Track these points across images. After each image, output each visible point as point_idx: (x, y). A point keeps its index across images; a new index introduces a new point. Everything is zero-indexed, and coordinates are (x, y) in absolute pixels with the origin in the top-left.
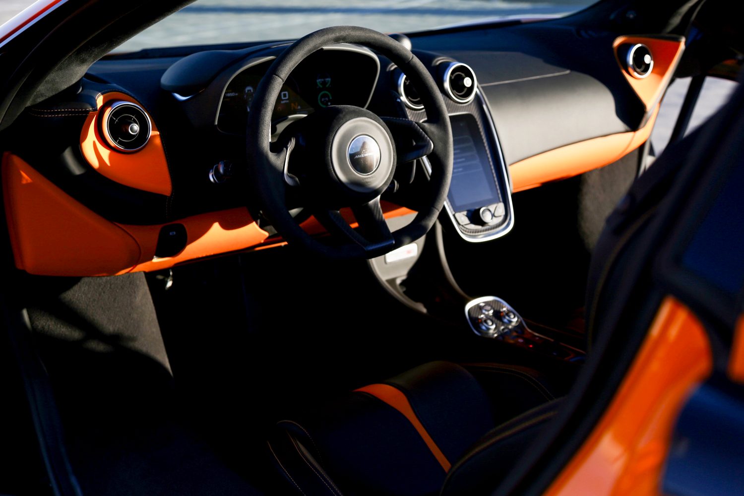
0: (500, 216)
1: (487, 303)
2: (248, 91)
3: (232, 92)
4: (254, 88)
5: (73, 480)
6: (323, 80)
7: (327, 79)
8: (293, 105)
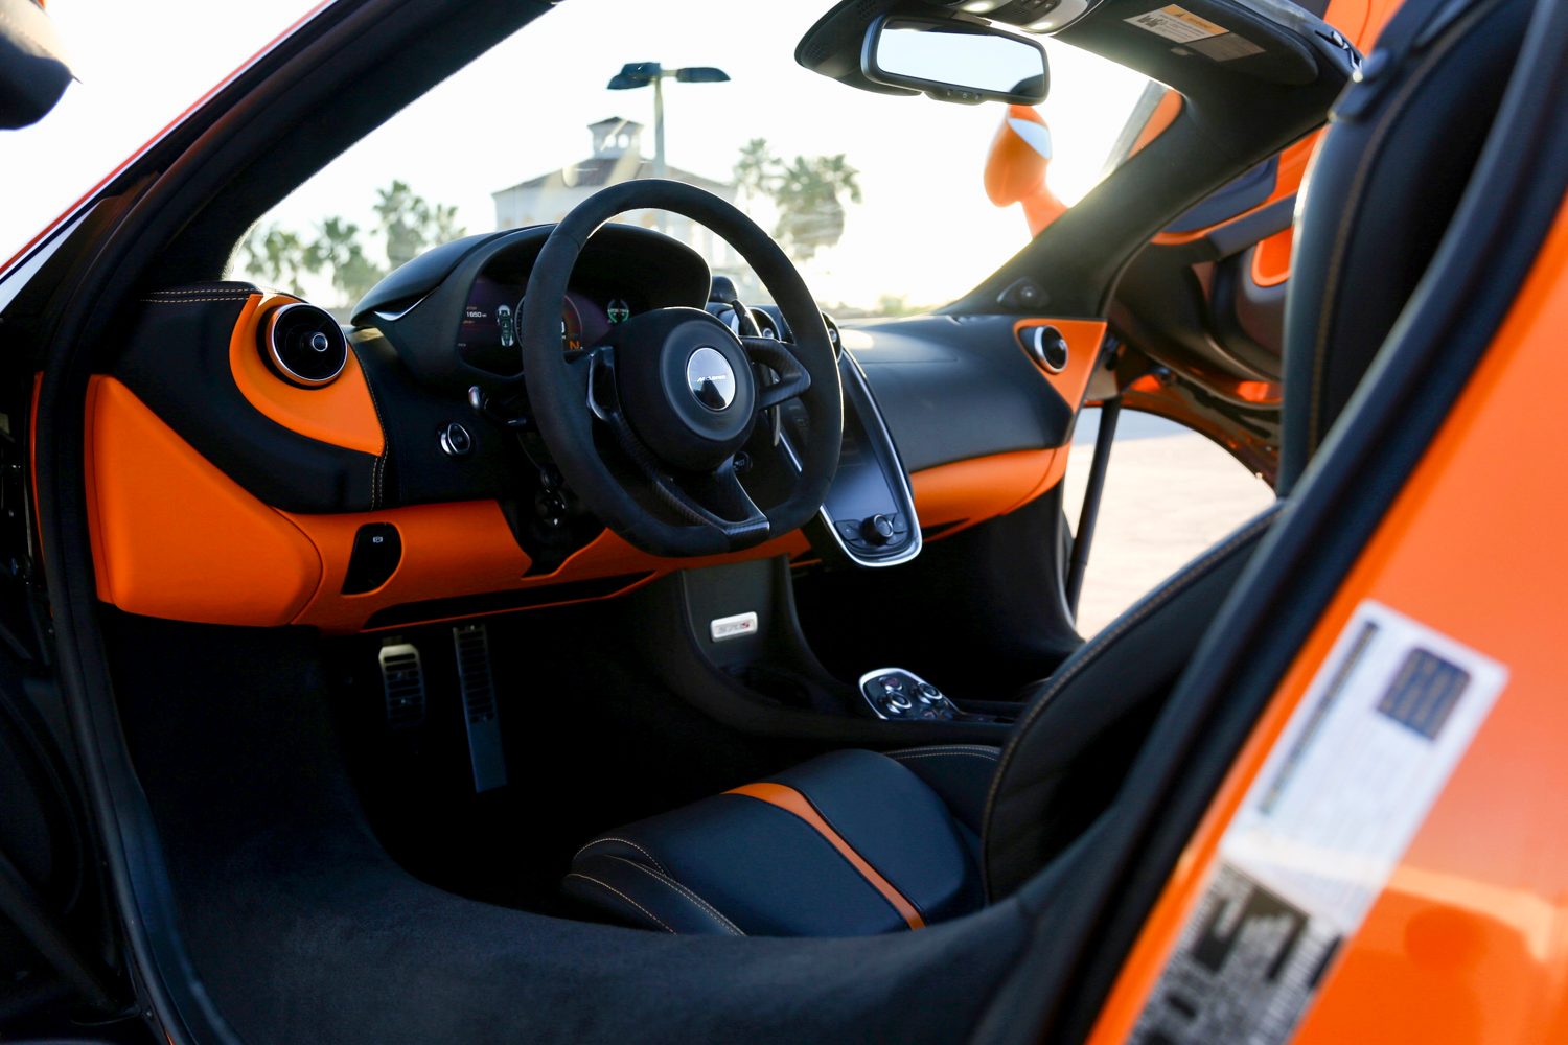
0: (902, 532)
1: (889, 677)
2: (503, 312)
3: (477, 311)
4: (513, 309)
5: (197, 989)
6: (616, 311)
7: (623, 311)
8: (571, 343)
